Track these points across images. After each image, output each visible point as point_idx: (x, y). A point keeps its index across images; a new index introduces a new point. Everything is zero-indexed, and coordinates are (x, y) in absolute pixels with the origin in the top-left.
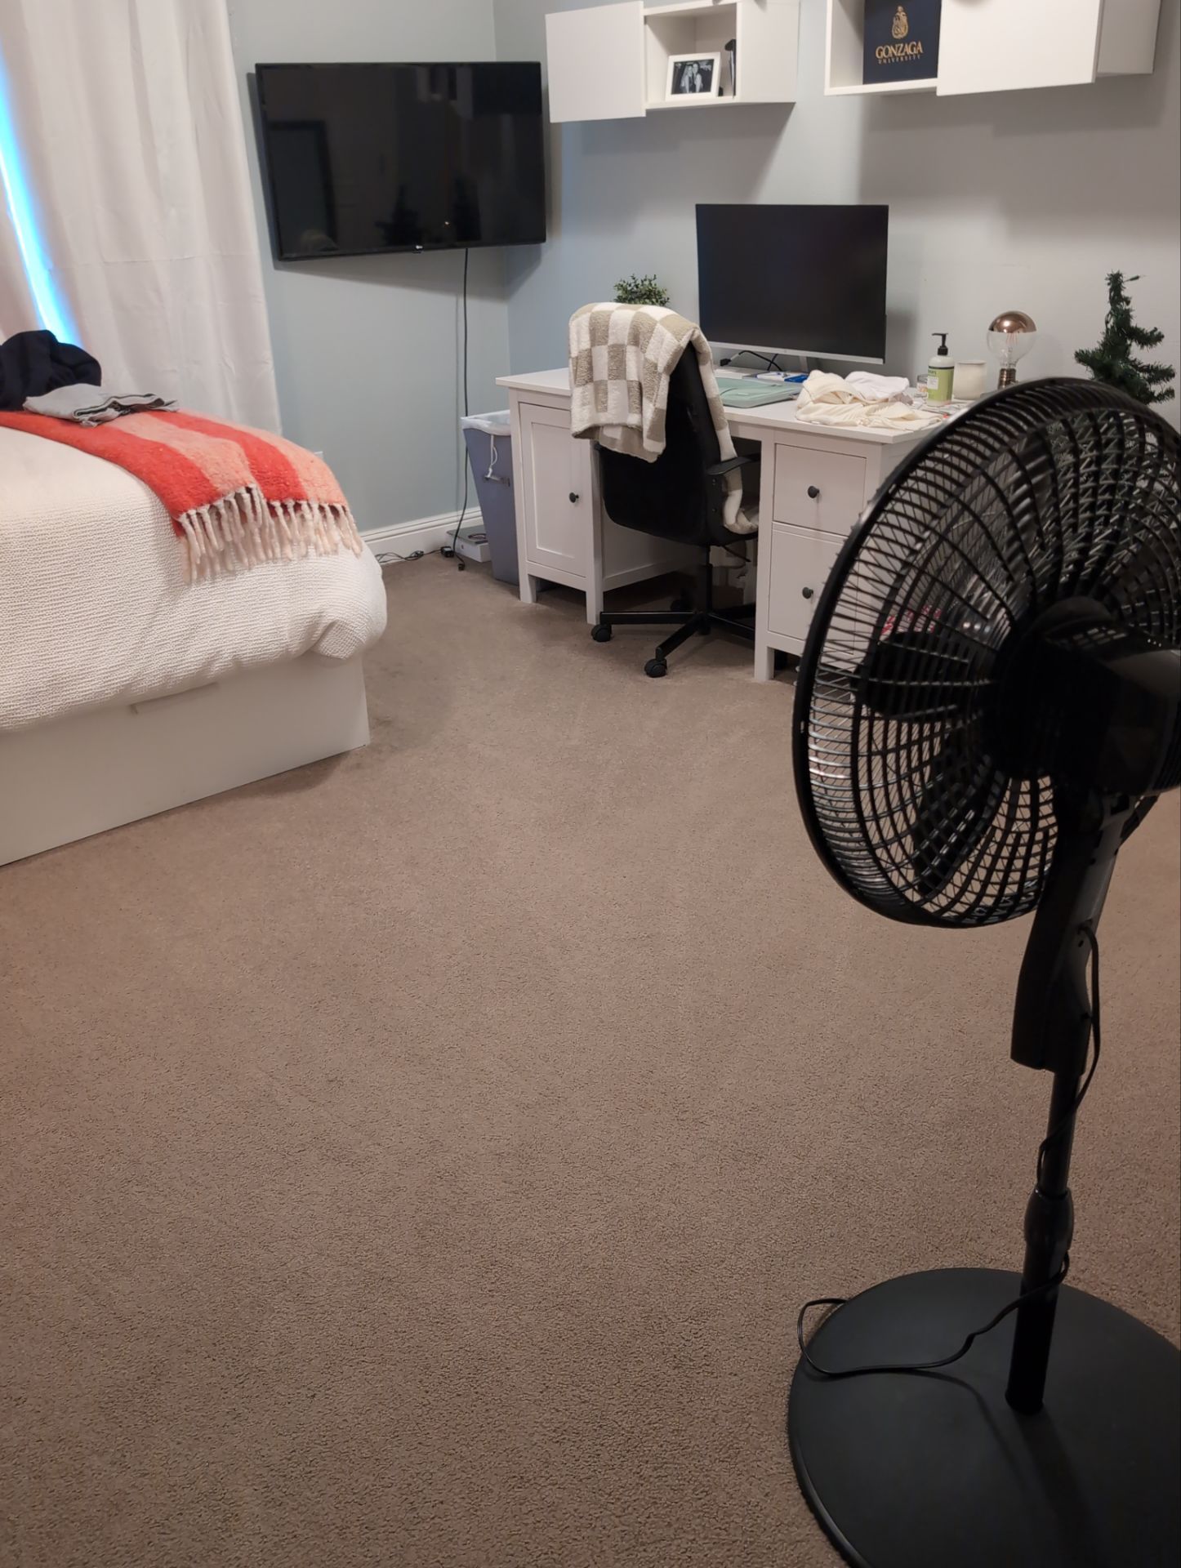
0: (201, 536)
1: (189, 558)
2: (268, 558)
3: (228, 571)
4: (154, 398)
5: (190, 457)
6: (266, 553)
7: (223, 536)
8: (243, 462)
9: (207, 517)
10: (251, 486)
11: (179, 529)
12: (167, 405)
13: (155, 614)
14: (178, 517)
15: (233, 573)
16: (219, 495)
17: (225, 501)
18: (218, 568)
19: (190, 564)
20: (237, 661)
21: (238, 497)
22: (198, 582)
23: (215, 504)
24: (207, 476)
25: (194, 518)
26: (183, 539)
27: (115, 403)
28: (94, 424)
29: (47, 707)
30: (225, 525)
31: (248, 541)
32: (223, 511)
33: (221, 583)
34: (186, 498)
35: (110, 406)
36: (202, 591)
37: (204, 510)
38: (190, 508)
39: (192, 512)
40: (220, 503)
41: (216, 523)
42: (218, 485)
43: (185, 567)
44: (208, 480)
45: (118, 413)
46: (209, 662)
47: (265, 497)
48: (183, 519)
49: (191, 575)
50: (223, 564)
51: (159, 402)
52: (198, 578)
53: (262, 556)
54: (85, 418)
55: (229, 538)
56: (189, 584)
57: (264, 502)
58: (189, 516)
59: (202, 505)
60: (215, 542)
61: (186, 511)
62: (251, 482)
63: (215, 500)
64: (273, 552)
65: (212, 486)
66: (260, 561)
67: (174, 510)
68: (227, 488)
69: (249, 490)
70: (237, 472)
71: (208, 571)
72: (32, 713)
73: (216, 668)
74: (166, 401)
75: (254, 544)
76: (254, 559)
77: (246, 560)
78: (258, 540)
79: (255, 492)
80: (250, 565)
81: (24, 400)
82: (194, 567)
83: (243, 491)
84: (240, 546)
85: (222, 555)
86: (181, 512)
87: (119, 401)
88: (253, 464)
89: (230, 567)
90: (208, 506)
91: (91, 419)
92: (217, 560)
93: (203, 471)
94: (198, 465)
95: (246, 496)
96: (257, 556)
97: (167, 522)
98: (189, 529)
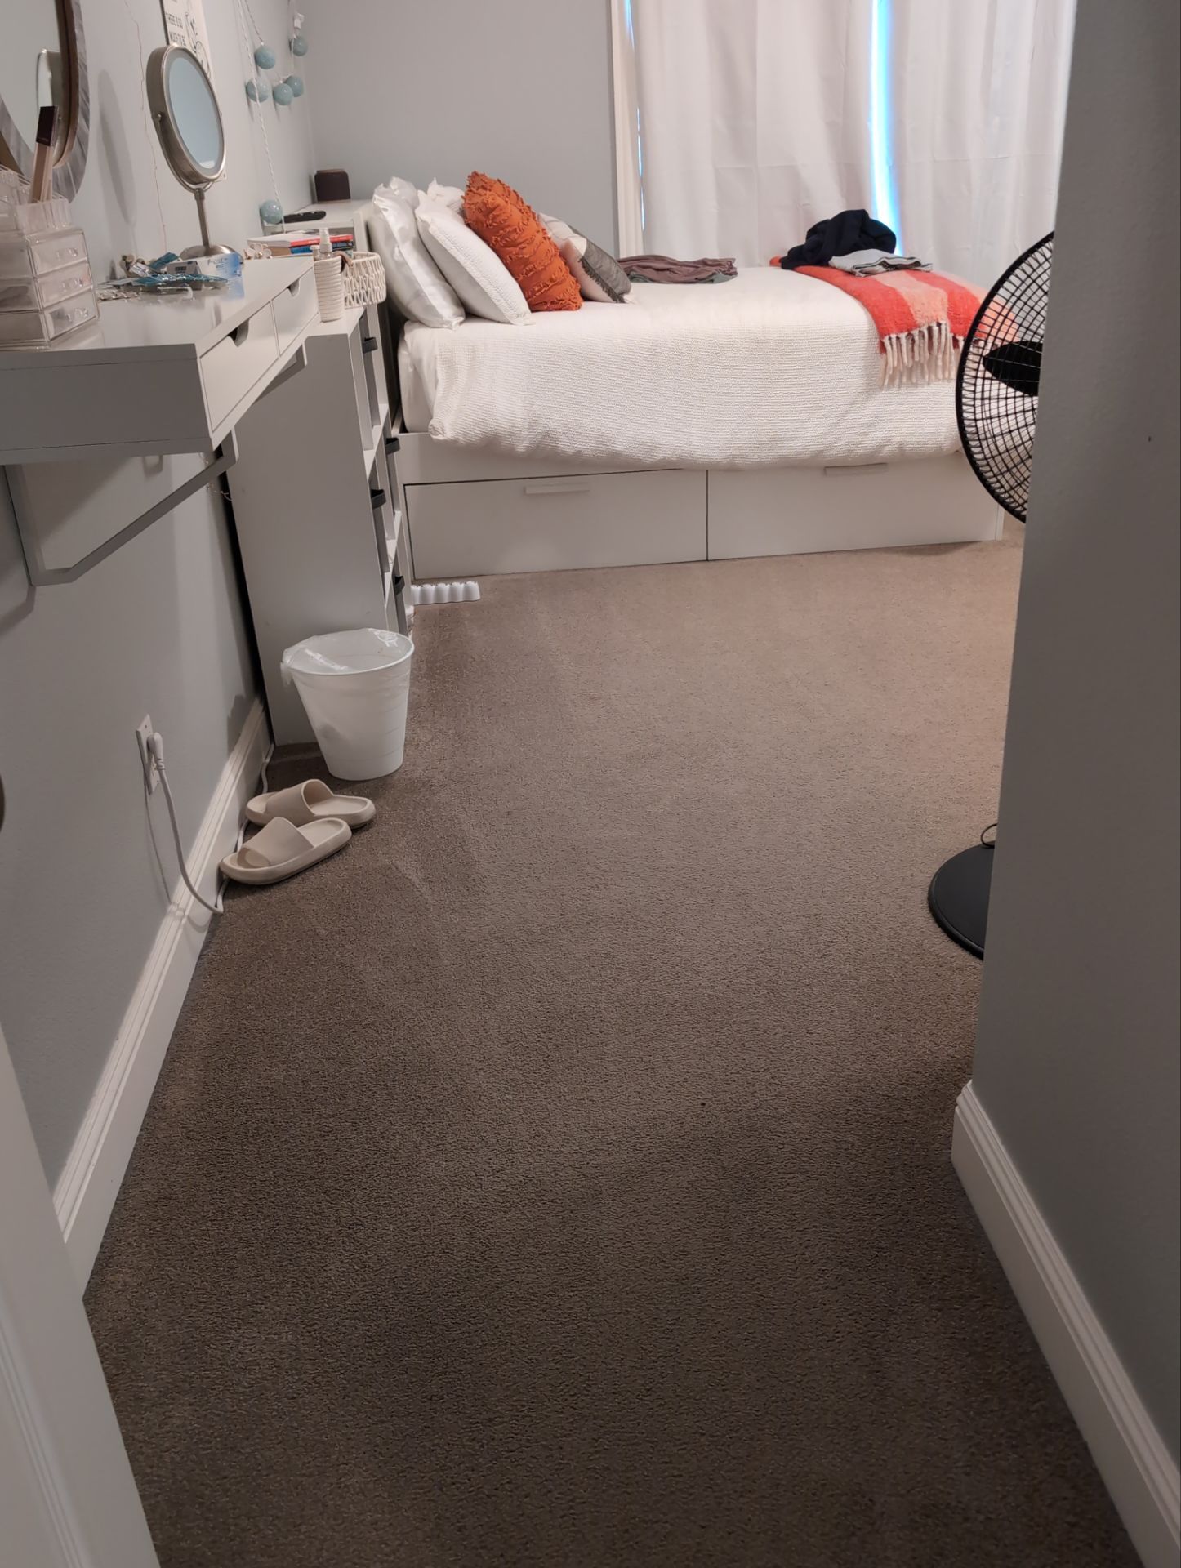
0: (896, 354)
1: (885, 370)
2: (944, 378)
3: (912, 383)
4: (914, 260)
5: (906, 298)
6: (943, 373)
7: (913, 357)
8: (943, 305)
9: (904, 341)
10: (941, 322)
11: (883, 348)
12: (923, 266)
13: (852, 405)
14: (883, 338)
15: (916, 385)
16: (916, 326)
17: (920, 331)
18: (904, 380)
19: (885, 374)
20: (901, 448)
21: (930, 329)
22: (889, 387)
23: (912, 332)
24: (912, 312)
25: (894, 340)
26: (884, 355)
27: (884, 262)
28: (863, 275)
29: (766, 455)
30: (916, 348)
31: (932, 361)
32: (916, 338)
33: (904, 390)
34: (892, 325)
35: (880, 264)
36: (889, 395)
37: (903, 336)
38: (893, 332)
39: (894, 336)
40: (915, 332)
41: (910, 346)
42: (918, 319)
43: (881, 375)
44: (912, 315)
45: (884, 270)
46: (881, 447)
47: (952, 331)
48: (886, 340)
49: (884, 382)
50: (910, 378)
51: (918, 264)
52: (888, 384)
53: (940, 376)
54: (857, 271)
55: (917, 358)
56: (881, 388)
57: (950, 336)
58: (890, 339)
59: (902, 332)
60: (906, 360)
61: (889, 334)
62: (942, 319)
63: (912, 330)
64: (950, 374)
65: (913, 319)
66: (937, 379)
67: (882, 332)
68: (924, 322)
69: (939, 325)
70: (935, 311)
71: (897, 381)
72: (755, 457)
73: (886, 451)
74: (923, 263)
75: (936, 365)
76: (933, 377)
77: (927, 377)
78: (940, 363)
79: (943, 327)
80: (929, 381)
81: (831, 258)
82: (887, 376)
83: (934, 325)
84: (926, 366)
85: (910, 370)
86: (886, 335)
87: (887, 261)
88: (951, 307)
89: (914, 381)
90: (906, 333)
91: (861, 272)
92: (905, 374)
93: (911, 309)
94: (909, 304)
95: (935, 329)
96: (936, 376)
97: (876, 343)
98: (888, 348)
